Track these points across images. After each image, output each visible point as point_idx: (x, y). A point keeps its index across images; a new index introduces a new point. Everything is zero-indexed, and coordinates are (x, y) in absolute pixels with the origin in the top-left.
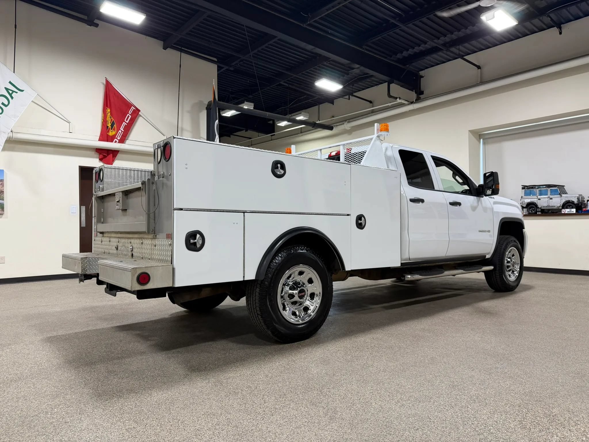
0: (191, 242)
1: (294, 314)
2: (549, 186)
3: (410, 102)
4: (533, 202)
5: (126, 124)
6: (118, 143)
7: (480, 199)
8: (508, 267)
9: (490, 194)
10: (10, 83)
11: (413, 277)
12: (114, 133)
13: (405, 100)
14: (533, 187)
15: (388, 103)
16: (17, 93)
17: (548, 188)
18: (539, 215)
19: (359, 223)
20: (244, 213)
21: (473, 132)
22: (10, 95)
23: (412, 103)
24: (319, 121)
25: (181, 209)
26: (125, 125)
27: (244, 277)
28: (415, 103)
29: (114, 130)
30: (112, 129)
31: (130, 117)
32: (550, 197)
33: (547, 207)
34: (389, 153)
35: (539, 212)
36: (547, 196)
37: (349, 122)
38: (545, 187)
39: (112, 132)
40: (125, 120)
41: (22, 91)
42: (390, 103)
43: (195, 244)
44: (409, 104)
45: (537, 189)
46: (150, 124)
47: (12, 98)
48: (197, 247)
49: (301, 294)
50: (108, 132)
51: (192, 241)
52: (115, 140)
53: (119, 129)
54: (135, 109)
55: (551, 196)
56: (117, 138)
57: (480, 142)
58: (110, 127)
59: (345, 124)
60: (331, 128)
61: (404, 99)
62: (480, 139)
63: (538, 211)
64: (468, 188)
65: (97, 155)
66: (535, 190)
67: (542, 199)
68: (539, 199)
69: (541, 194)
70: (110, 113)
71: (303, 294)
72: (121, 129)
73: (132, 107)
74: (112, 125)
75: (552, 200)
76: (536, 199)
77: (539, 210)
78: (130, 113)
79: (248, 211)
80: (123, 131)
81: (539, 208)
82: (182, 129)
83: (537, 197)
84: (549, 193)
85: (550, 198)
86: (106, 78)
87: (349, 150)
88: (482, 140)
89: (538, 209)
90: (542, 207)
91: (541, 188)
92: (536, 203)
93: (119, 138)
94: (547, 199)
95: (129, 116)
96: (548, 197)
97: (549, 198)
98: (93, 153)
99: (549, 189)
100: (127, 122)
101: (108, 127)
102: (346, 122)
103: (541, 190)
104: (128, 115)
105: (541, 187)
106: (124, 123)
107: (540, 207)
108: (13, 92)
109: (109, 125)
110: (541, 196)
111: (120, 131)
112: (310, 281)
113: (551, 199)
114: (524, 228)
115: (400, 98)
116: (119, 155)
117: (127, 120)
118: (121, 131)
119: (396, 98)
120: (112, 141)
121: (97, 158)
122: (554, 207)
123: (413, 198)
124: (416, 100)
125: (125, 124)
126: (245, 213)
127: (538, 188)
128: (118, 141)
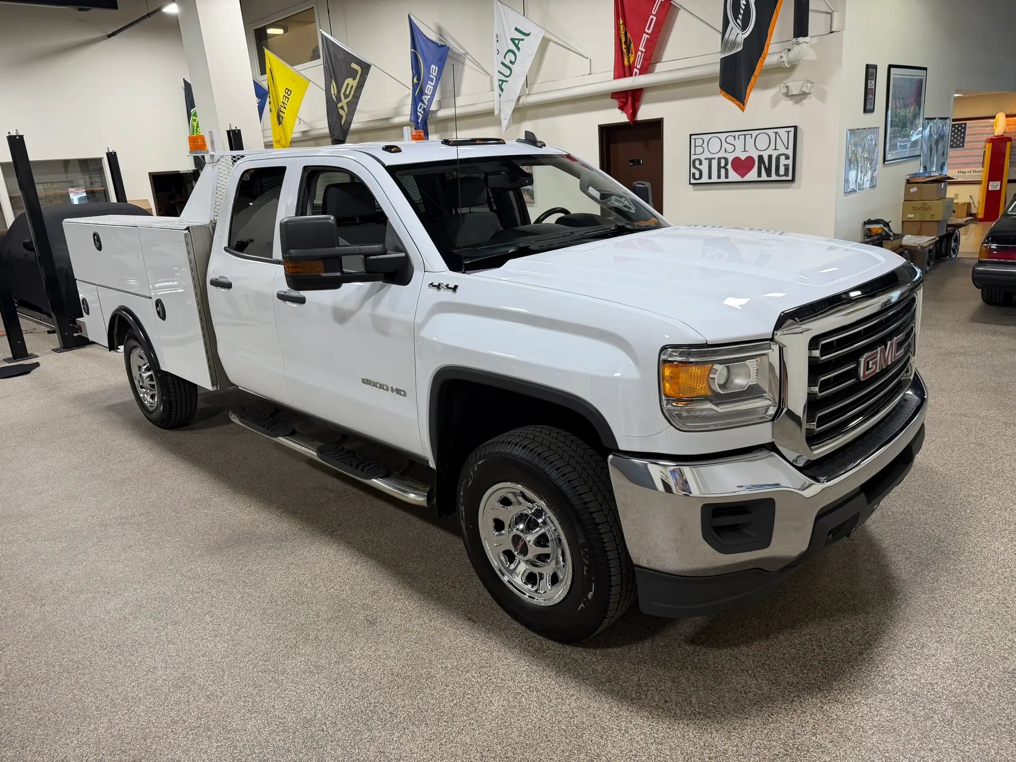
5: (649, 37)
6: (640, 74)
10: (516, 29)
12: (631, 59)
16: (523, 40)
22: (517, 46)
26: (647, 38)
29: (632, 53)
30: (628, 52)
31: (655, 18)
39: (628, 58)
40: (647, 30)
41: (528, 35)
47: (519, 49)
50: (624, 60)
52: (635, 70)
53: (637, 50)
54: (662, 0)
56: (636, 67)
58: (625, 50)
65: (615, 102)
70: (623, 26)
72: (640, 49)
74: (628, 48)
78: (654, 13)
80: (644, 50)
93: (639, 67)
95: (652, 19)
100: (650, 32)
101: (623, 51)
104: (652, 17)
106: (645, 35)
108: (519, 40)
109: (624, 47)
111: (639, 53)
117: (649, 29)
118: (641, 51)
120: (631, 75)
125: (647, 36)
128: (638, 71)
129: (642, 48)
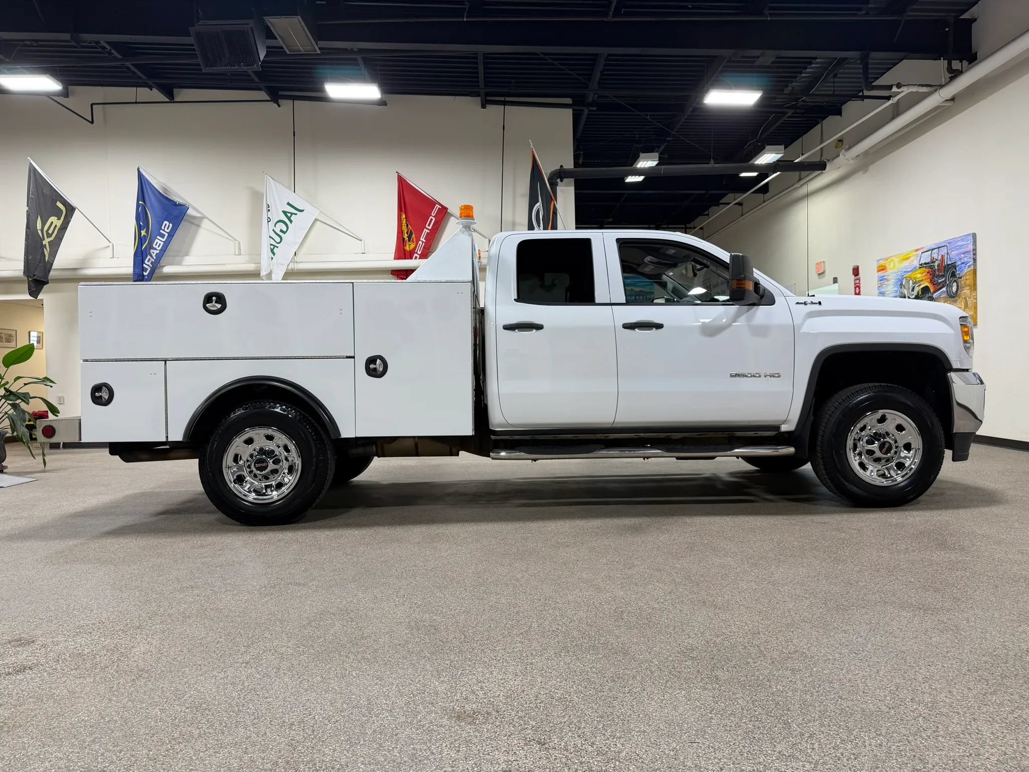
5: (429, 231)
6: (419, 258)
10: (288, 204)
12: (413, 246)
16: (296, 214)
22: (289, 219)
26: (427, 232)
27: (167, 437)
29: (413, 241)
30: (409, 241)
31: (434, 219)
39: (410, 245)
40: (427, 226)
41: (302, 211)
43: (102, 398)
47: (291, 221)
50: (405, 246)
51: (97, 394)
52: (415, 255)
53: (418, 240)
54: (440, 207)
56: (417, 253)
58: (407, 238)
70: (405, 220)
72: (421, 239)
73: (437, 205)
74: (409, 237)
78: (433, 215)
79: (170, 359)
80: (424, 241)
86: (397, 172)
93: (419, 253)
95: (432, 219)
100: (430, 228)
101: (404, 239)
104: (431, 217)
106: (425, 230)
108: (292, 214)
109: (406, 236)
111: (420, 242)
112: (286, 449)
117: (429, 225)
118: (422, 241)
120: (411, 258)
126: (167, 361)
128: (418, 256)
129: (423, 239)
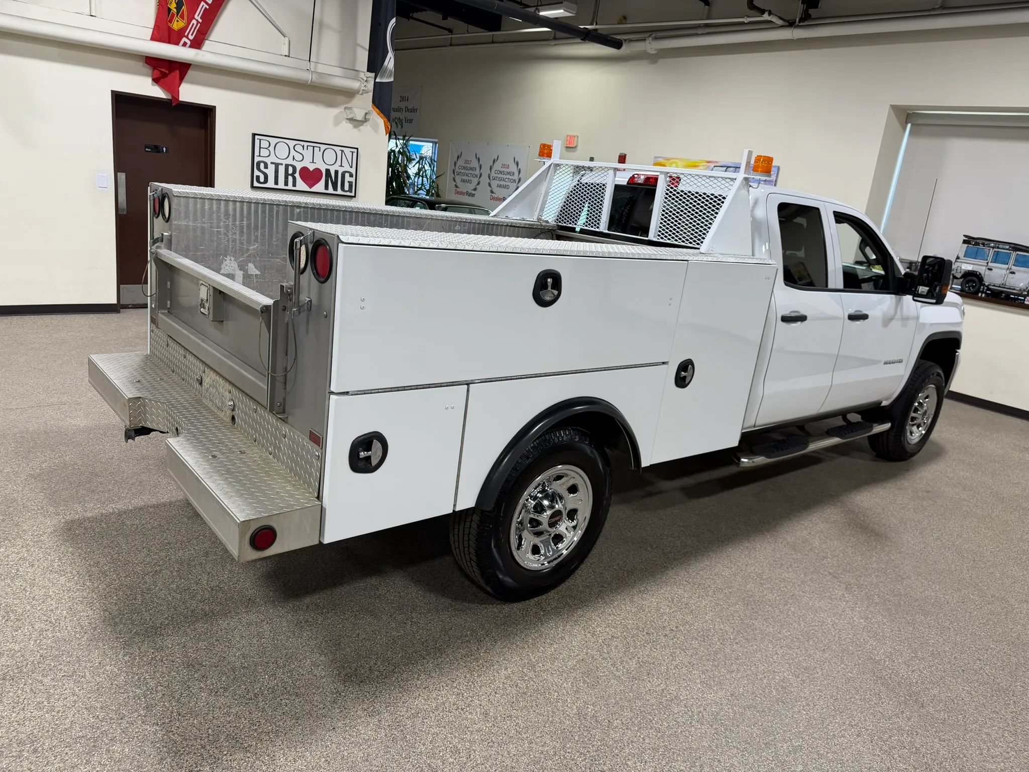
0: (361, 457)
1: (536, 550)
2: (1016, 247)
3: (788, 21)
4: (977, 272)
5: (208, 7)
6: (191, 46)
7: (900, 299)
8: (913, 419)
9: (925, 294)
11: (753, 462)
12: (182, 24)
13: (779, 17)
14: (985, 242)
15: (743, 17)
17: (1014, 251)
18: (981, 299)
19: (682, 376)
20: (468, 384)
21: (896, 109)
23: (791, 24)
24: (596, 24)
25: (347, 393)
26: (206, 8)
27: (455, 505)
28: (798, 27)
29: (182, 17)
30: (177, 15)
32: (1011, 269)
33: (999, 287)
34: (760, 213)
35: (982, 292)
36: (1006, 266)
37: (656, 38)
38: (1008, 247)
39: (178, 21)
42: (749, 17)
43: (368, 459)
44: (782, 26)
45: (991, 249)
46: (257, 8)
48: (370, 463)
49: (553, 520)
50: (171, 21)
51: (362, 454)
52: (184, 39)
53: (191, 17)
55: (1014, 268)
56: (187, 37)
57: (905, 129)
58: (175, 10)
59: (647, 42)
60: (618, 45)
61: (776, 15)
62: (907, 123)
63: (981, 290)
64: (883, 272)
65: (148, 70)
66: (986, 249)
67: (994, 270)
68: (990, 269)
69: (995, 261)
71: (557, 518)
72: (196, 16)
74: (178, 10)
75: (1013, 275)
76: (984, 268)
77: (984, 289)
79: (476, 381)
80: (200, 21)
81: (984, 285)
82: (321, 25)
83: (987, 263)
84: (1012, 261)
85: (1011, 271)
87: (675, 180)
88: (909, 125)
89: (982, 287)
90: (990, 285)
91: (998, 248)
92: (980, 274)
93: (191, 37)
94: (1004, 272)
96: (1008, 268)
97: (1008, 271)
98: (141, 65)
99: (1014, 255)
100: (209, 2)
101: (169, 10)
102: (650, 39)
103: (998, 252)
105: (1001, 246)
106: (203, 3)
107: (987, 284)
109: (172, 5)
110: (995, 262)
111: (194, 22)
112: (573, 489)
113: (1013, 273)
114: (959, 348)
115: (770, 13)
116: (191, 73)
118: (197, 20)
119: (762, 12)
120: (177, 43)
121: (147, 75)
122: (1014, 289)
123: (786, 313)
124: (801, 20)
125: (206, 6)
126: (471, 385)
127: (993, 248)
128: (189, 43)
129: (197, 18)
